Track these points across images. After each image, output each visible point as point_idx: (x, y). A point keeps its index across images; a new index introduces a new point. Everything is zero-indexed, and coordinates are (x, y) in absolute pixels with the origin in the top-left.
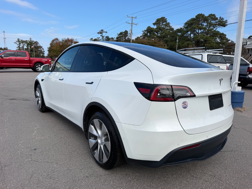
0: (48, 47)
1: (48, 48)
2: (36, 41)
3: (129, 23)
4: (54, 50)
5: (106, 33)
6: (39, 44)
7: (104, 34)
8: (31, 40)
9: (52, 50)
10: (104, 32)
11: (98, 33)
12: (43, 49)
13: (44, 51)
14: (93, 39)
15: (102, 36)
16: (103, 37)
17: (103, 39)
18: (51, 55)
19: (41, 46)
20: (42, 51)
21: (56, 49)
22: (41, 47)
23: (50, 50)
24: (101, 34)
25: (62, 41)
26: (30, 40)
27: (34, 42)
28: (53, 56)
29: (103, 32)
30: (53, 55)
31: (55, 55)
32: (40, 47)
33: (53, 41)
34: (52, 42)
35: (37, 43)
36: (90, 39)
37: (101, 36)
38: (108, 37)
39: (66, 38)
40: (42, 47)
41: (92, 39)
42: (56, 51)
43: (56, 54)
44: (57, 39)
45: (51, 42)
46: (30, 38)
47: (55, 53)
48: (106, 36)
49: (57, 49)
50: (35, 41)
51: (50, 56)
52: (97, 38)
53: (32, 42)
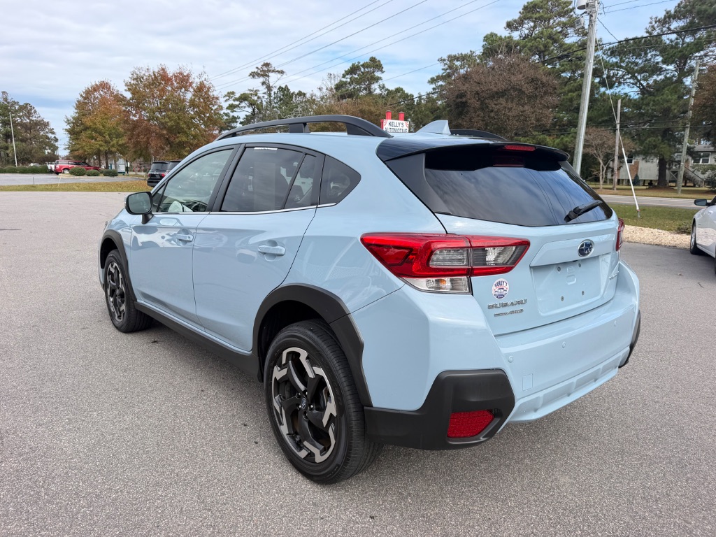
0: (70, 118)
1: (68, 122)
2: (27, 104)
4: (95, 130)
5: (279, 75)
6: (35, 112)
7: (274, 79)
8: (6, 99)
9: (86, 129)
10: (273, 71)
11: (253, 75)
12: (53, 133)
13: (56, 140)
14: (237, 95)
15: (265, 86)
16: (269, 88)
17: (270, 95)
18: (81, 151)
19: (46, 120)
20: (48, 138)
21: (103, 127)
22: (44, 124)
23: (76, 130)
24: (262, 79)
25: (134, 79)
27: (17, 107)
28: (91, 155)
29: (269, 71)
30: (89, 151)
31: (99, 150)
32: (41, 124)
33: (89, 93)
34: (85, 98)
35: (30, 112)
36: (225, 96)
37: (263, 83)
38: (286, 89)
39: (155, 69)
40: (47, 124)
41: (233, 93)
42: (101, 134)
43: (101, 146)
44: (104, 86)
45: (80, 98)
46: (3, 92)
47: (96, 144)
48: (278, 87)
49: (107, 125)
50: (21, 103)
51: (76, 153)
52: (251, 90)
53: (12, 106)
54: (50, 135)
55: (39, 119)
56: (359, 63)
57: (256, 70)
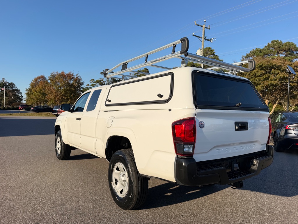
0: (27, 89)
2: (12, 83)
3: (198, 37)
6: (15, 86)
8: (4, 81)
12: (21, 94)
13: (22, 97)
14: (95, 81)
17: (108, 81)
19: (19, 89)
20: (19, 96)
22: (18, 91)
23: (30, 93)
25: (52, 76)
26: (2, 81)
27: (8, 84)
33: (36, 80)
34: (34, 82)
35: (13, 86)
36: (90, 81)
39: (60, 72)
41: (94, 80)
45: (32, 81)
46: (3, 78)
50: (10, 83)
52: (101, 79)
53: (6, 83)
54: (20, 95)
55: (16, 88)
56: (140, 70)
57: (103, 71)
